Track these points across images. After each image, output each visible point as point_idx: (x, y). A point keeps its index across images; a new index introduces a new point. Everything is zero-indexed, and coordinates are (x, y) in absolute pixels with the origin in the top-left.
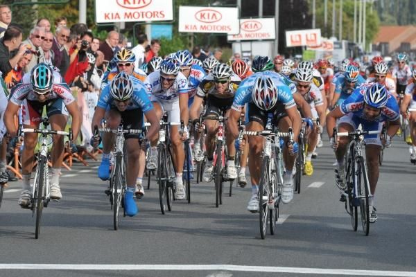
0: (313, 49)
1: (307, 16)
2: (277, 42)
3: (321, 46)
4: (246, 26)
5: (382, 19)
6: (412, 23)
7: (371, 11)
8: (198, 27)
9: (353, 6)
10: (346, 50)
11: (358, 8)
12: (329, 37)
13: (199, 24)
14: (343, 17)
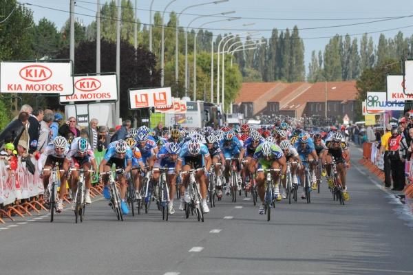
0: (162, 112)
1: (154, 70)
2: (118, 103)
3: (172, 107)
4: (82, 85)
5: (244, 74)
6: (280, 78)
7: (231, 66)
8: (24, 87)
9: (209, 58)
10: (202, 112)
11: (215, 61)
12: (181, 96)
13: (24, 83)
14: (197, 72)
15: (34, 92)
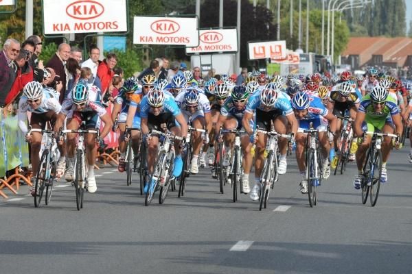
0: (278, 62)
1: (270, 25)
2: (238, 54)
3: (286, 59)
4: (206, 38)
5: (351, 29)
6: (384, 34)
7: (340, 22)
8: (154, 39)
9: (320, 15)
10: (313, 63)
11: (326, 17)
12: (294, 50)
13: (155, 36)
14: (310, 27)
15: (164, 43)
